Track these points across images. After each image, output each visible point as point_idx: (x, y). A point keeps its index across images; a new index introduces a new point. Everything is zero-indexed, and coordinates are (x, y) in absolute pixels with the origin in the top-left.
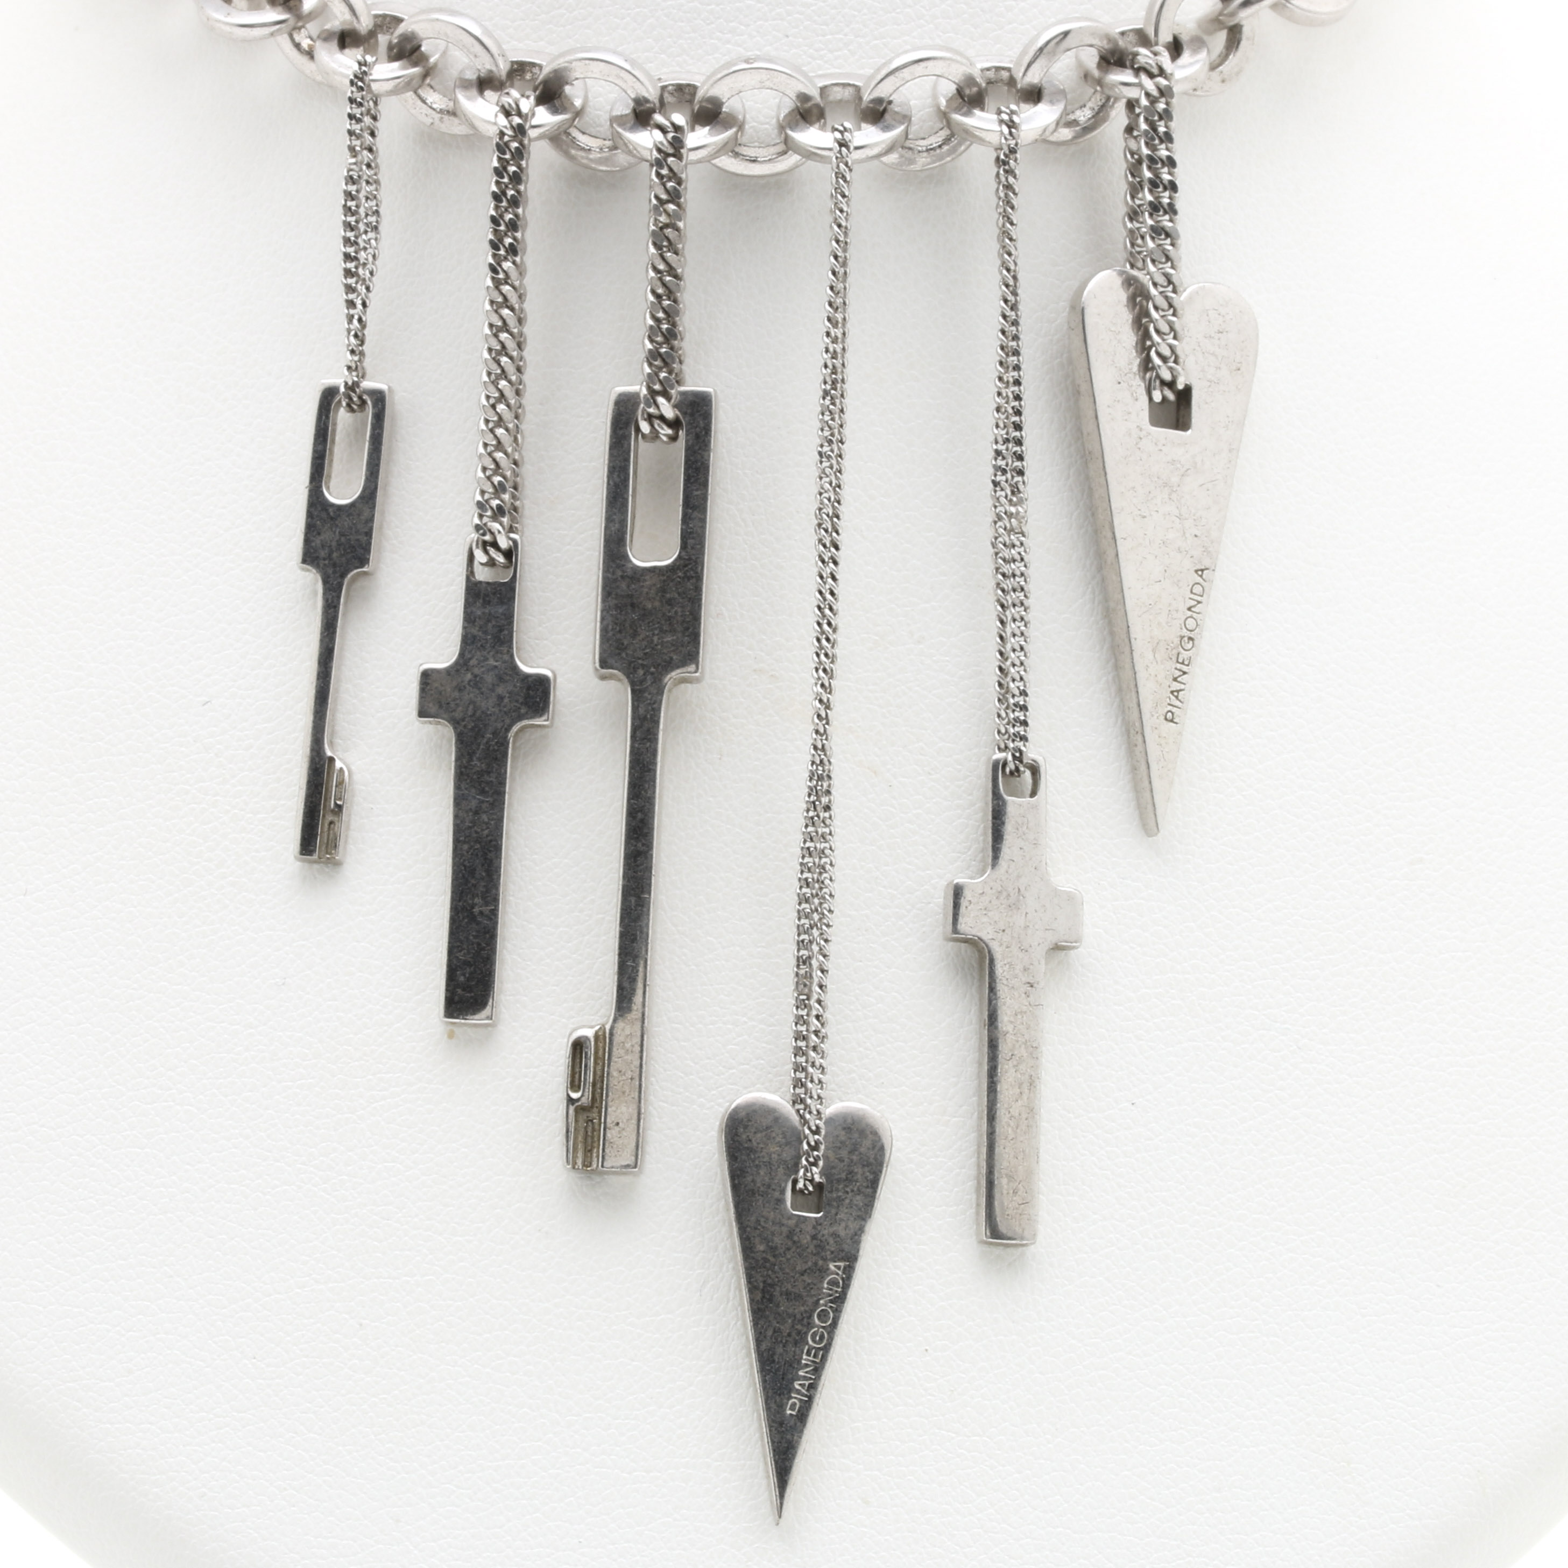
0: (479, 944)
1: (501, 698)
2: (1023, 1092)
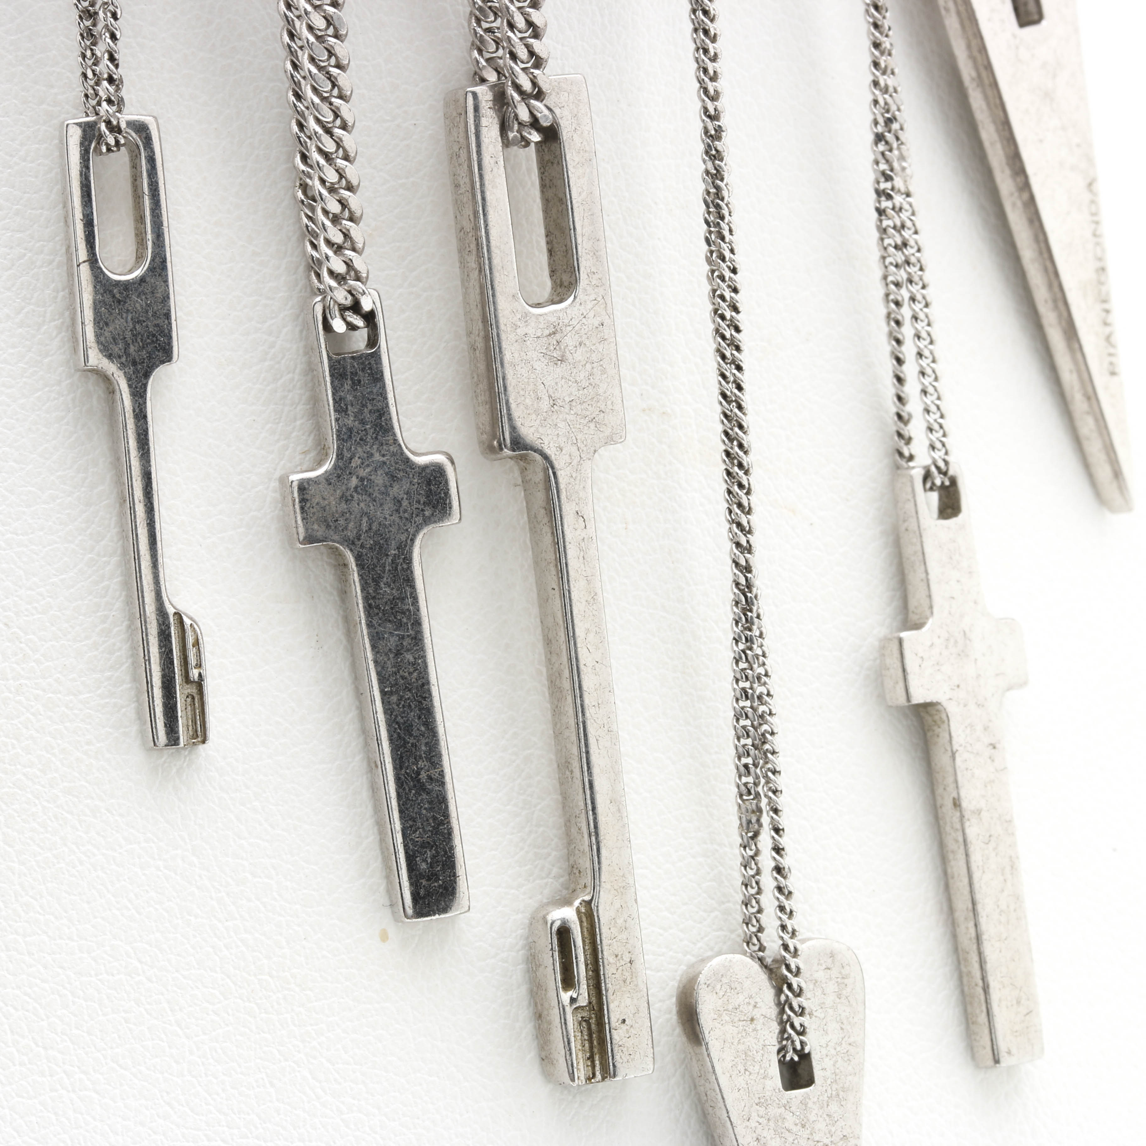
0: (435, 818)
1: (398, 502)
2: (1005, 880)
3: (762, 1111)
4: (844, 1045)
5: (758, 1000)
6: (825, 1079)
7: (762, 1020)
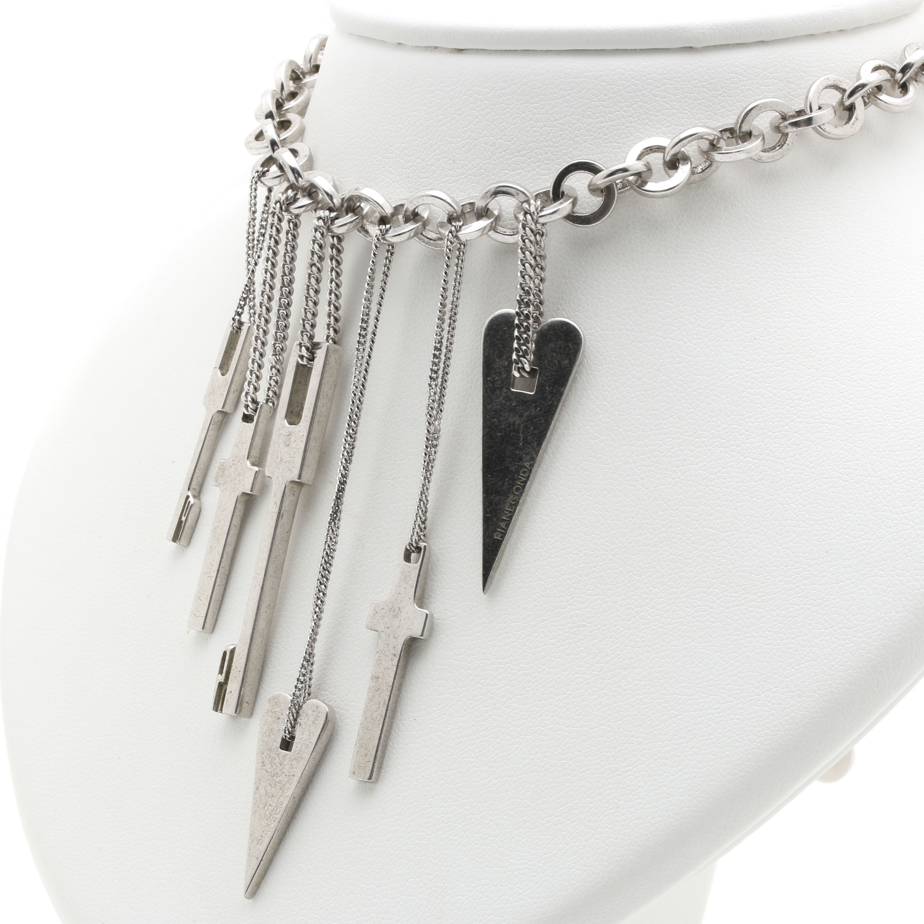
2: (379, 708)
3: (269, 752)
4: (308, 741)
5: (284, 712)
6: (296, 751)
7: (282, 720)
